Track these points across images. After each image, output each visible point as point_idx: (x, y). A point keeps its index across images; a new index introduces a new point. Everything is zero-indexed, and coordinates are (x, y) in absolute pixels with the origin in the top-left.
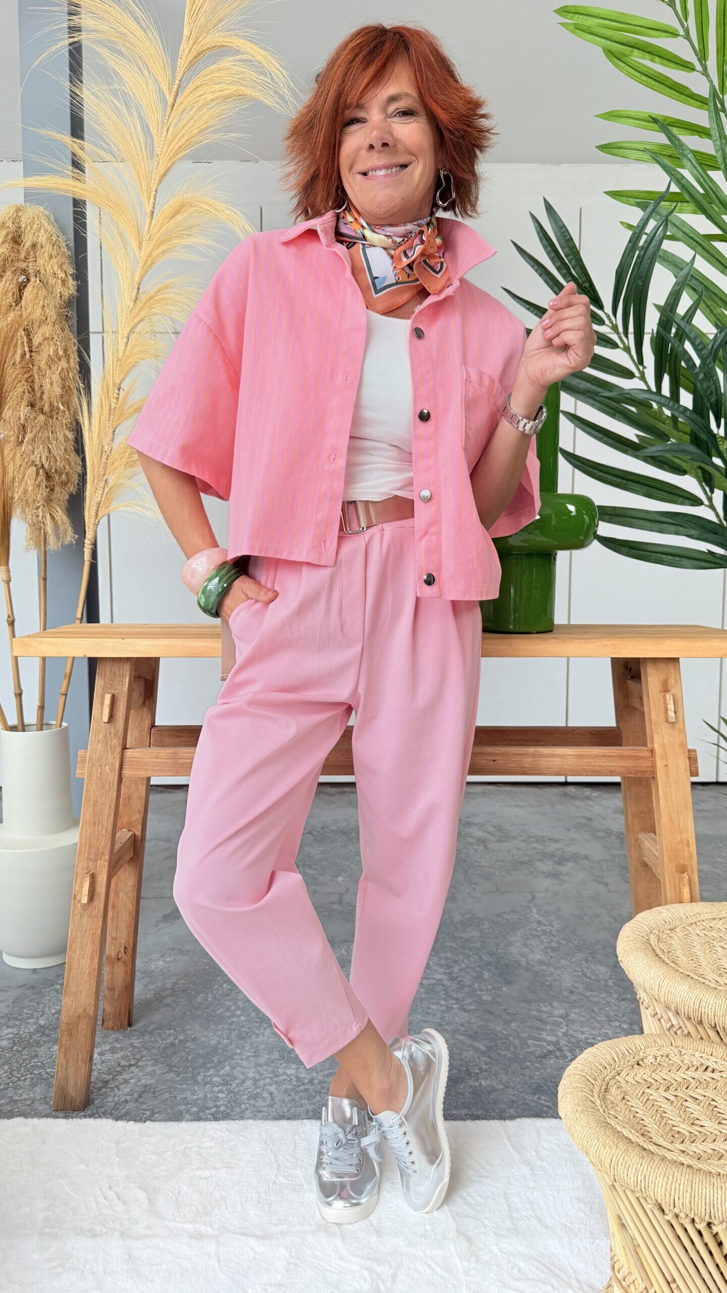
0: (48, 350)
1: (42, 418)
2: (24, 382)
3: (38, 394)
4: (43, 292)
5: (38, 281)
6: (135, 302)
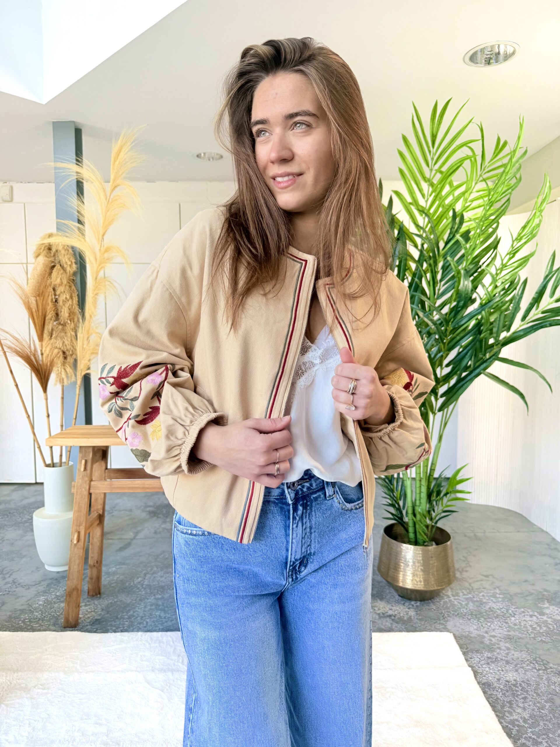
0: (63, 297)
1: (60, 327)
2: (52, 312)
4: (61, 271)
5: (59, 266)
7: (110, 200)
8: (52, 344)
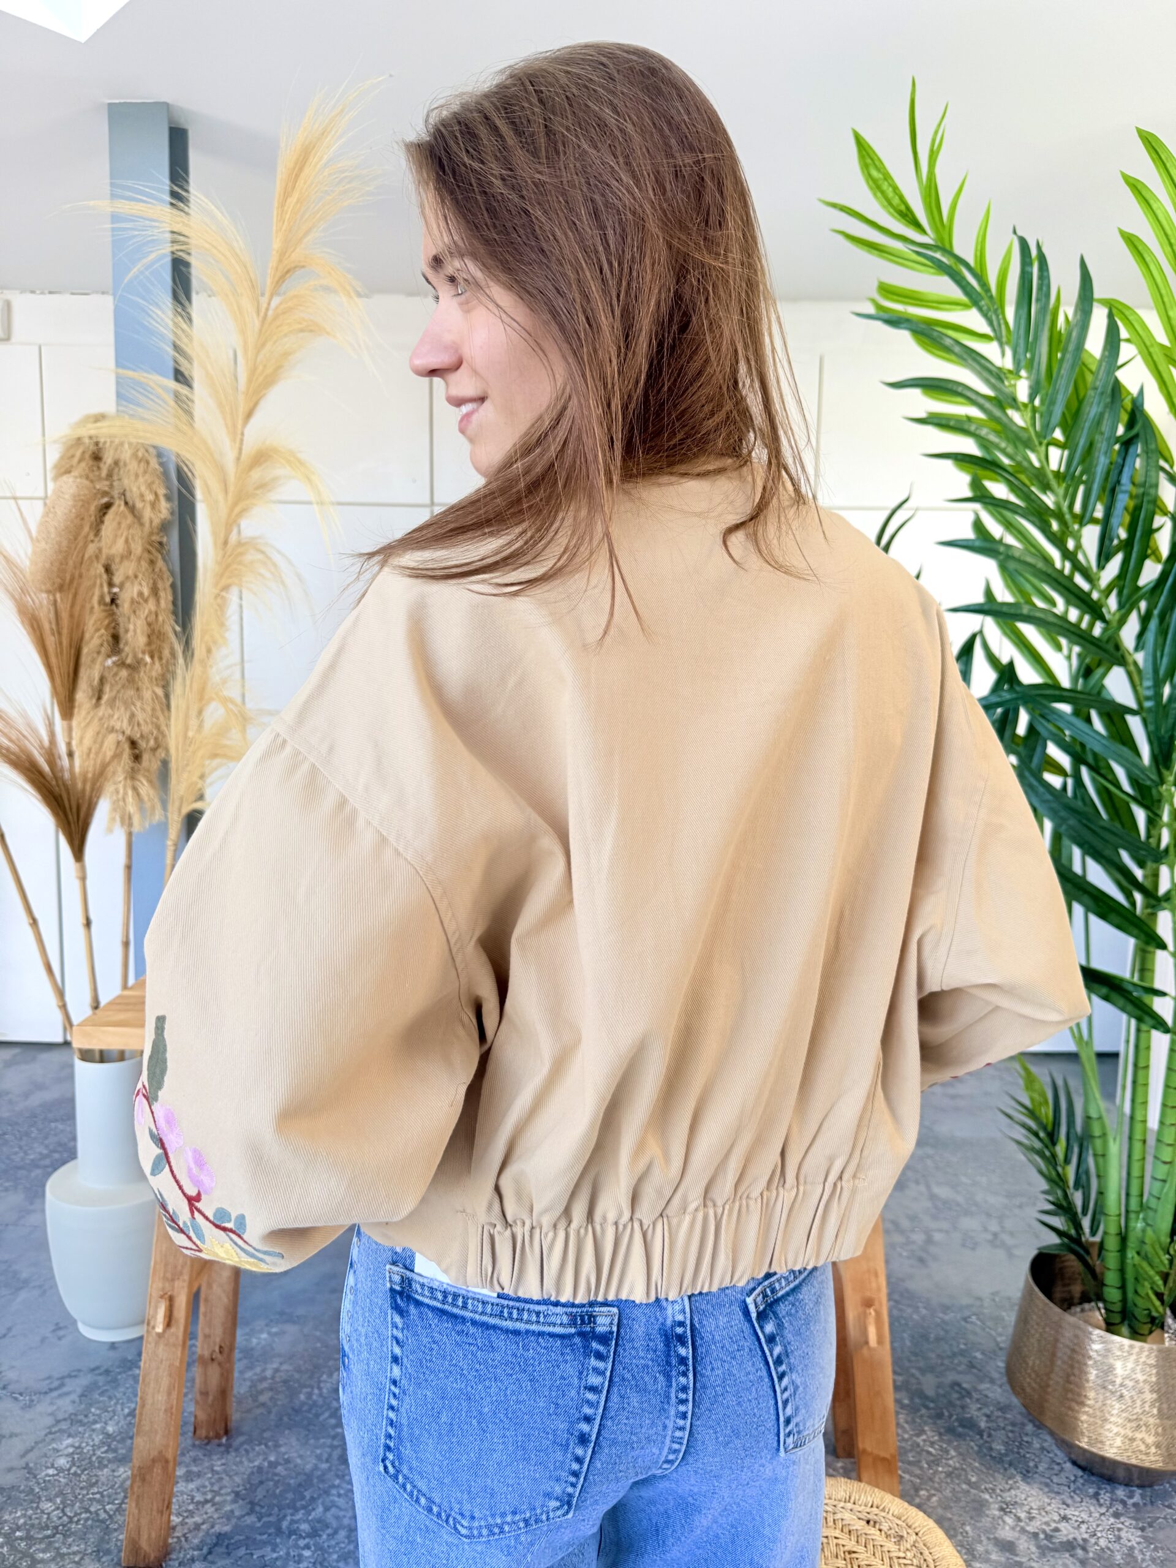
1: (124, 673)
2: (105, 629)
4: (128, 520)
5: (122, 506)
7: (270, 313)
8: (101, 719)
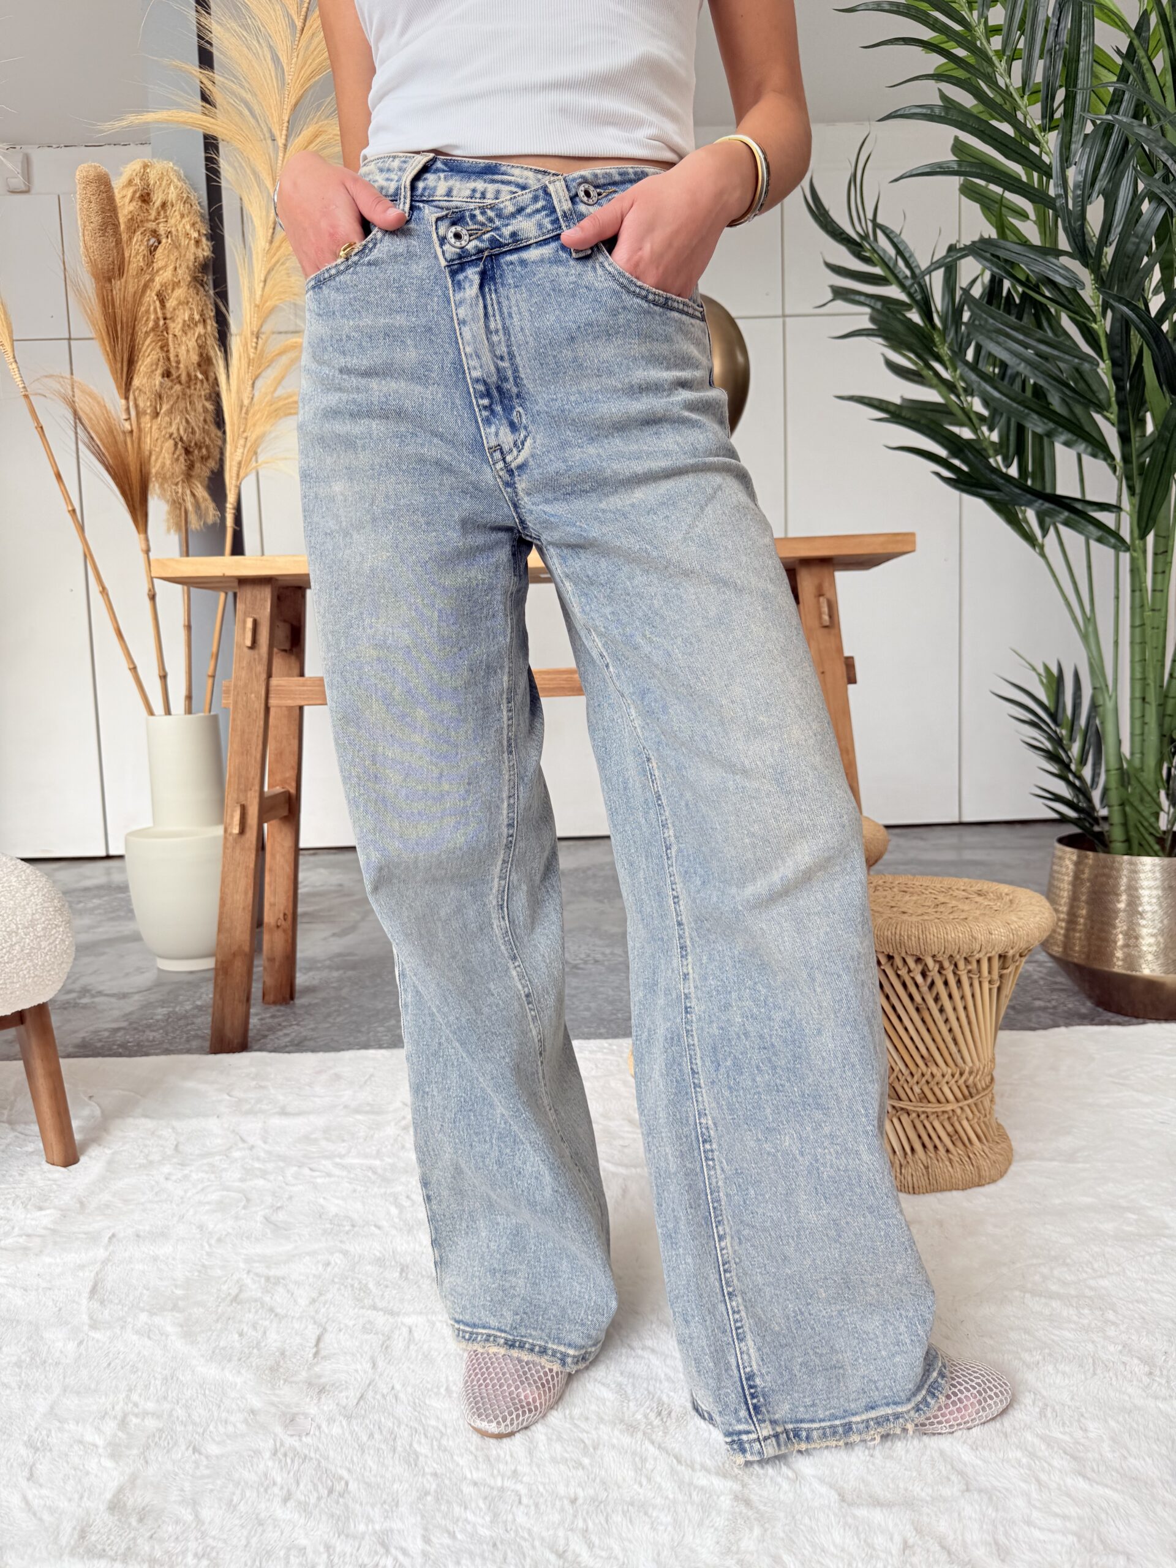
0: (183, 315)
1: (178, 387)
2: (158, 350)
3: (174, 364)
4: (176, 254)
5: (169, 240)
6: (271, 242)
8: (160, 426)
